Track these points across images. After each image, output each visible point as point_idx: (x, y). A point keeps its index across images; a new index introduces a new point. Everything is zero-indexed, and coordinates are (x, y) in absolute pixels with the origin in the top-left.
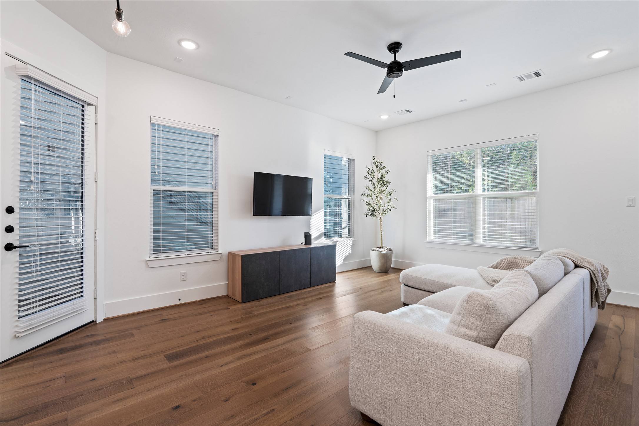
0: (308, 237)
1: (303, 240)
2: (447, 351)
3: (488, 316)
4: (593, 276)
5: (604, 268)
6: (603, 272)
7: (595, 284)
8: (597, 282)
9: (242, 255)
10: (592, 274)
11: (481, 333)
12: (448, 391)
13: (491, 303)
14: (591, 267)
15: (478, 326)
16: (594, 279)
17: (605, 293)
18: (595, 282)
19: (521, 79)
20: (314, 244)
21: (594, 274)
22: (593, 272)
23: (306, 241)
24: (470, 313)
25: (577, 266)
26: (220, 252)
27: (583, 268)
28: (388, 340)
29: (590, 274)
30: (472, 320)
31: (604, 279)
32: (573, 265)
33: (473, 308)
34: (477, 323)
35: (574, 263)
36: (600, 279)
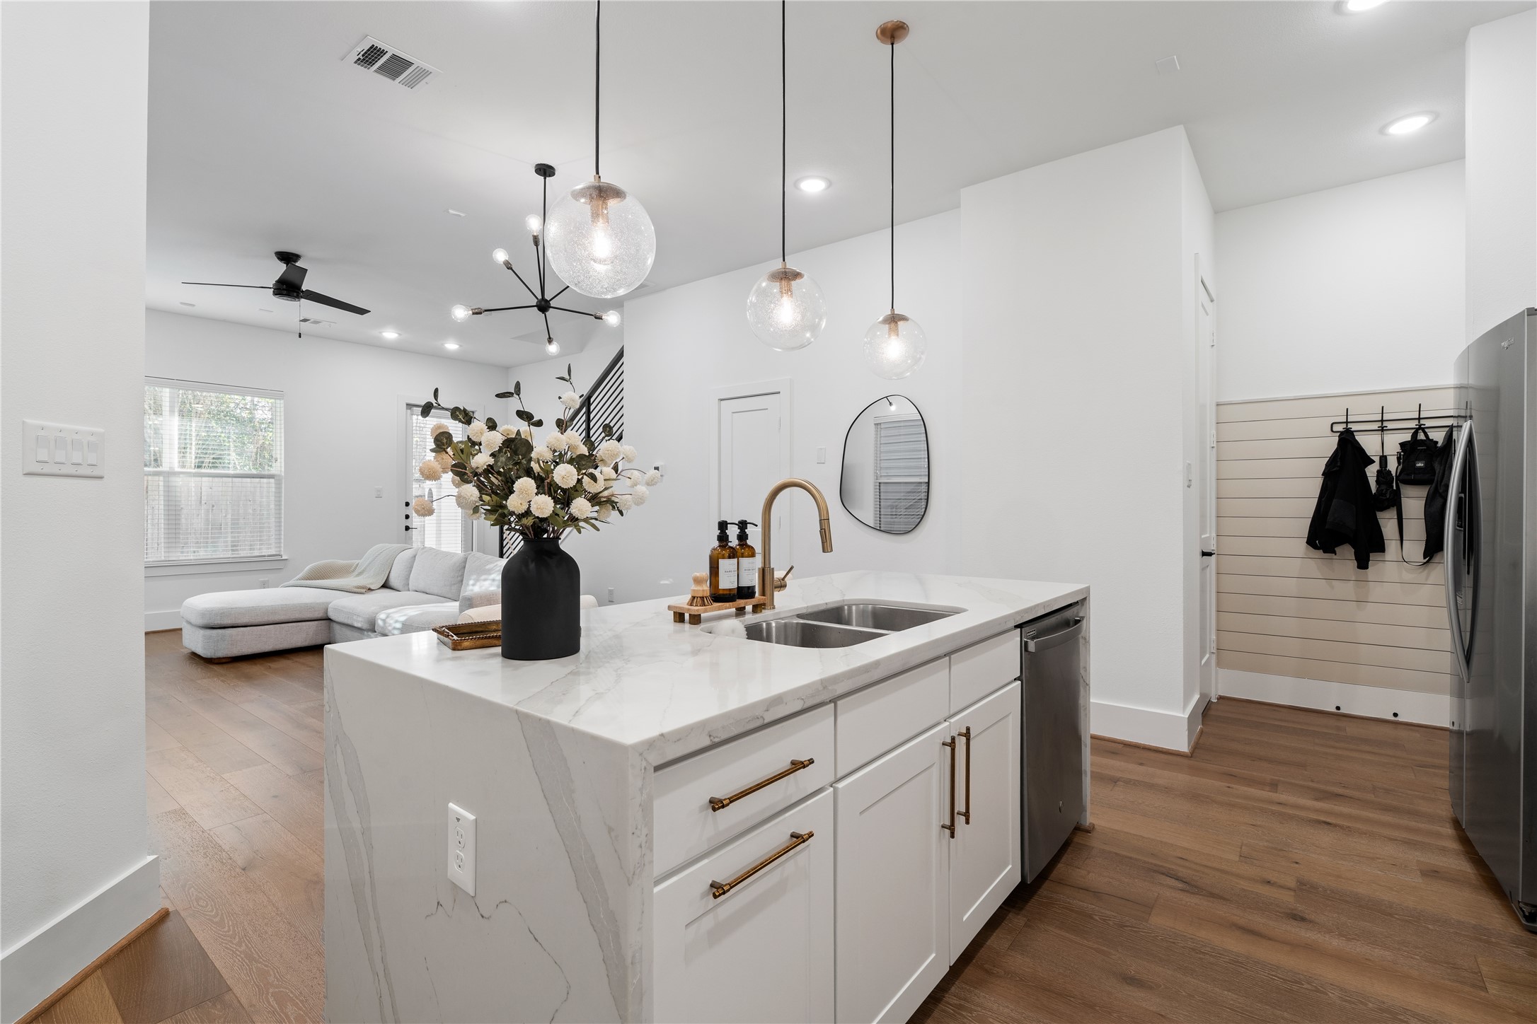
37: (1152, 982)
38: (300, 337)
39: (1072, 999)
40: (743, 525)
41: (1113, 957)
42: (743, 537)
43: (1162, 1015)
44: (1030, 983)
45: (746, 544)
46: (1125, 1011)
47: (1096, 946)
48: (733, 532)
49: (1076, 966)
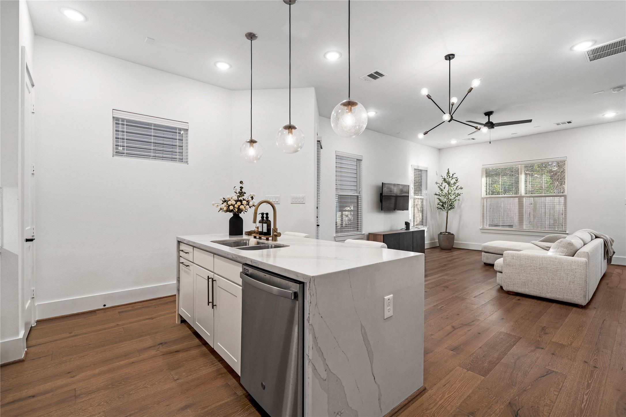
0: (407, 224)
1: (404, 226)
2: (556, 259)
3: (570, 247)
4: (605, 242)
5: (612, 239)
6: (611, 241)
7: (606, 246)
8: (608, 246)
9: (383, 235)
10: (605, 241)
11: (567, 253)
12: (557, 272)
13: (571, 242)
14: (604, 238)
15: (565, 251)
16: (606, 244)
17: (612, 253)
18: (607, 246)
19: (558, 124)
20: (412, 229)
21: (606, 241)
22: (605, 240)
23: (407, 227)
24: (562, 247)
25: (596, 237)
26: (364, 233)
27: (600, 238)
28: (526, 259)
29: (604, 241)
30: (563, 249)
31: (612, 245)
32: (594, 237)
33: (563, 244)
34: (565, 250)
35: (595, 236)
36: (609, 244)
37: (180, 413)
38: (490, 143)
39: (194, 387)
40: (267, 214)
41: (200, 410)
42: (267, 218)
43: (168, 405)
44: (208, 381)
45: (268, 220)
46: (178, 397)
47: (209, 408)
48: (265, 216)
49: (205, 396)
